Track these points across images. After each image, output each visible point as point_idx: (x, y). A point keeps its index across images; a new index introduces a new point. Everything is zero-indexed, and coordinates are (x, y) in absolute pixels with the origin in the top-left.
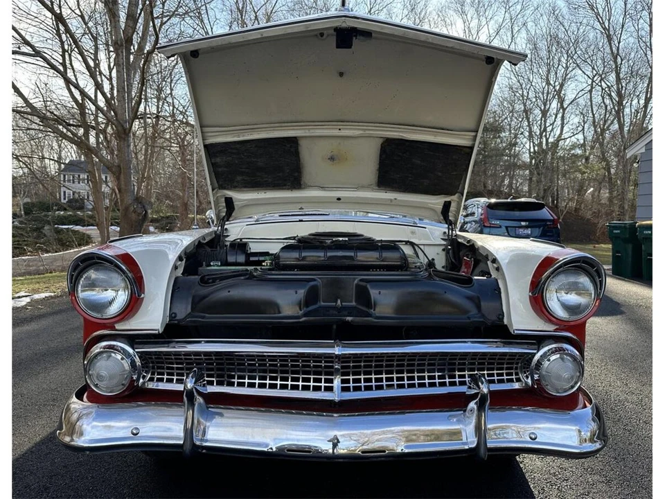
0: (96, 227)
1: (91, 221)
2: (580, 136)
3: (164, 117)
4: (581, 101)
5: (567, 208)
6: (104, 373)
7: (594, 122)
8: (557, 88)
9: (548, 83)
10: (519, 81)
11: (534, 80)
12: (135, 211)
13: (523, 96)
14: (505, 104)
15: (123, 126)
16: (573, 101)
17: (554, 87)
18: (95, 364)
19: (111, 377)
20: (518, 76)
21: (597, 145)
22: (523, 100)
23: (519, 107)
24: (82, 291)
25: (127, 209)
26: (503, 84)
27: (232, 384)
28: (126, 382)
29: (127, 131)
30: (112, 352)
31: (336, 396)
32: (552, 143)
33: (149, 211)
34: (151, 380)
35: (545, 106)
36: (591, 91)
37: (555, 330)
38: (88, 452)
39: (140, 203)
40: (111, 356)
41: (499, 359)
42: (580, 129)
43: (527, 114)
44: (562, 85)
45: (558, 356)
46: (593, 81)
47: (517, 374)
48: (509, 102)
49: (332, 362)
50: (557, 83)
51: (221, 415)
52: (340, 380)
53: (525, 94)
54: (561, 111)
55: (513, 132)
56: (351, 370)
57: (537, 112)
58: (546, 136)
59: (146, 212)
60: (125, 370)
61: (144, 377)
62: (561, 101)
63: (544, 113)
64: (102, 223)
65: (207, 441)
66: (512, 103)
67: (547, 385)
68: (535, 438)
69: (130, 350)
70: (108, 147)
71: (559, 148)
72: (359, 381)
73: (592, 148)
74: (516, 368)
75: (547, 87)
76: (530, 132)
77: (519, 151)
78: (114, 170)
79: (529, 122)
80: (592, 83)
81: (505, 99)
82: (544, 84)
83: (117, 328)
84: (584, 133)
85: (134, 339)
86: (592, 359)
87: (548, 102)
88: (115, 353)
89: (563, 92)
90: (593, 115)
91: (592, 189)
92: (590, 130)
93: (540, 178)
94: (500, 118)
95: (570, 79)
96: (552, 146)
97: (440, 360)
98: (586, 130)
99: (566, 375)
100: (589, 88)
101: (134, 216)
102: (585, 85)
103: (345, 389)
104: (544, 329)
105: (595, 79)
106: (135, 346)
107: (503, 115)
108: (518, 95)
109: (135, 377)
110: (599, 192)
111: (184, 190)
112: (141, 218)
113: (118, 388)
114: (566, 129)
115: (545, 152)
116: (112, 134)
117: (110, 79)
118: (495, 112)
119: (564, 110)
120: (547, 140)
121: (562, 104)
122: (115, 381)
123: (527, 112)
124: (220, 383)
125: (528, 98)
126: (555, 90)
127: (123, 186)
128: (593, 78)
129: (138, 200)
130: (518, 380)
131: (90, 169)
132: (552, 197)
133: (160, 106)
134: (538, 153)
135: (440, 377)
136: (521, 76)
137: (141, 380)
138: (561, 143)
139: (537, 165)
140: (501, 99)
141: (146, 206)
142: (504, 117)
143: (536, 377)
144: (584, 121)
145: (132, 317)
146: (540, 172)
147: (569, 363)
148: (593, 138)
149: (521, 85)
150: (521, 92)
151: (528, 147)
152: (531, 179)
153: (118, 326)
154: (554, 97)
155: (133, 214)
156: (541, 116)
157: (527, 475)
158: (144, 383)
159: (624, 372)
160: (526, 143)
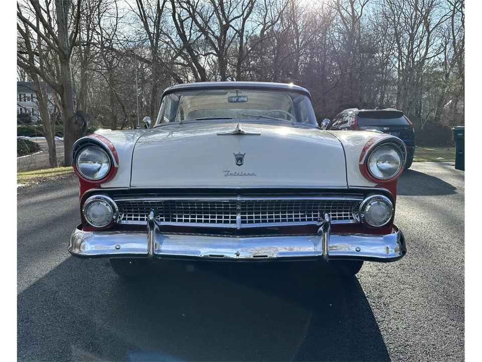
0: (44, 138)
1: (40, 132)
2: (442, 56)
3: (95, 44)
4: (444, 25)
5: (429, 117)
6: (97, 213)
7: (454, 43)
8: (424, 14)
9: (416, 9)
10: (391, 8)
11: (404, 7)
12: (76, 123)
13: (394, 21)
14: (380, 28)
15: (63, 53)
16: (438, 24)
17: (421, 13)
18: (90, 208)
19: (101, 216)
20: (391, 3)
21: (456, 64)
22: (395, 24)
23: (391, 31)
24: (80, 163)
25: (70, 121)
26: (377, 11)
27: (175, 221)
28: (110, 220)
29: (67, 57)
30: (100, 201)
31: (238, 226)
32: (417, 61)
33: (88, 123)
34: (124, 219)
35: (413, 31)
36: (453, 16)
37: (376, 187)
38: (90, 259)
39: (80, 116)
40: (99, 204)
41: (339, 205)
42: (442, 49)
43: (397, 37)
44: (428, 12)
45: (377, 202)
46: (455, 7)
47: (351, 215)
48: (382, 27)
49: (235, 206)
50: (424, 10)
51: (168, 237)
52: (240, 217)
53: (396, 19)
54: (427, 33)
55: (385, 53)
56: (247, 211)
57: (406, 35)
58: (412, 56)
59: (85, 124)
60: (109, 212)
61: (120, 217)
62: (427, 25)
63: (412, 37)
64: (49, 133)
65: (161, 251)
66: (385, 28)
67: (369, 220)
68: (359, 251)
69: (112, 201)
70: (50, 70)
71: (424, 66)
72: (252, 217)
73: (452, 66)
74: (351, 211)
75: (415, 13)
76: (400, 53)
77: (390, 69)
78: (58, 89)
79: (399, 44)
80: (454, 8)
81: (379, 25)
82: (412, 10)
83: (102, 187)
84: (445, 53)
85: (113, 193)
86: (422, 223)
87: (416, 27)
88: (102, 202)
89: (429, 18)
90: (454, 37)
91: (451, 101)
92: (451, 50)
93: (406, 93)
94: (374, 40)
95: (435, 5)
96: (417, 64)
97: (302, 205)
98: (447, 50)
99: (380, 213)
100: (451, 14)
101: (76, 127)
102: (448, 11)
103: (243, 222)
104: (368, 186)
105: (457, 5)
106: (114, 198)
107: (377, 38)
108: (390, 20)
109: (114, 217)
110: (456, 104)
111: (114, 106)
112: (81, 128)
113: (105, 223)
114: (430, 50)
115: (411, 70)
116: (52, 59)
117: (48, 12)
118: (371, 35)
119: (429, 33)
120: (413, 59)
121: (428, 28)
122: (103, 219)
123: (397, 35)
124: (167, 220)
125: (399, 23)
126: (422, 15)
127: (66, 102)
128: (455, 4)
129: (79, 114)
130: (352, 218)
131: (36, 89)
132: (416, 109)
133: (90, 35)
134: (405, 70)
135: (302, 216)
136: (394, 4)
137: (118, 220)
138: (426, 61)
139: (404, 81)
140: (376, 24)
141: (85, 118)
142: (378, 40)
143: (363, 215)
144: (446, 42)
145: (111, 180)
146: (406, 87)
147: (383, 207)
148: (453, 57)
149: (393, 12)
150: (393, 19)
151: (397, 65)
152: (399, 93)
153: (103, 186)
154: (420, 22)
155: (75, 125)
156: (409, 38)
157: (361, 285)
158: (120, 221)
159: (443, 231)
160: (396, 62)
